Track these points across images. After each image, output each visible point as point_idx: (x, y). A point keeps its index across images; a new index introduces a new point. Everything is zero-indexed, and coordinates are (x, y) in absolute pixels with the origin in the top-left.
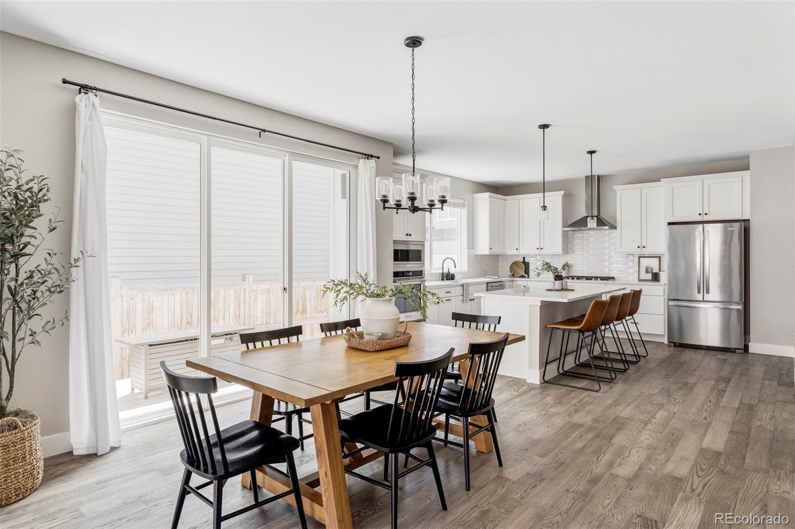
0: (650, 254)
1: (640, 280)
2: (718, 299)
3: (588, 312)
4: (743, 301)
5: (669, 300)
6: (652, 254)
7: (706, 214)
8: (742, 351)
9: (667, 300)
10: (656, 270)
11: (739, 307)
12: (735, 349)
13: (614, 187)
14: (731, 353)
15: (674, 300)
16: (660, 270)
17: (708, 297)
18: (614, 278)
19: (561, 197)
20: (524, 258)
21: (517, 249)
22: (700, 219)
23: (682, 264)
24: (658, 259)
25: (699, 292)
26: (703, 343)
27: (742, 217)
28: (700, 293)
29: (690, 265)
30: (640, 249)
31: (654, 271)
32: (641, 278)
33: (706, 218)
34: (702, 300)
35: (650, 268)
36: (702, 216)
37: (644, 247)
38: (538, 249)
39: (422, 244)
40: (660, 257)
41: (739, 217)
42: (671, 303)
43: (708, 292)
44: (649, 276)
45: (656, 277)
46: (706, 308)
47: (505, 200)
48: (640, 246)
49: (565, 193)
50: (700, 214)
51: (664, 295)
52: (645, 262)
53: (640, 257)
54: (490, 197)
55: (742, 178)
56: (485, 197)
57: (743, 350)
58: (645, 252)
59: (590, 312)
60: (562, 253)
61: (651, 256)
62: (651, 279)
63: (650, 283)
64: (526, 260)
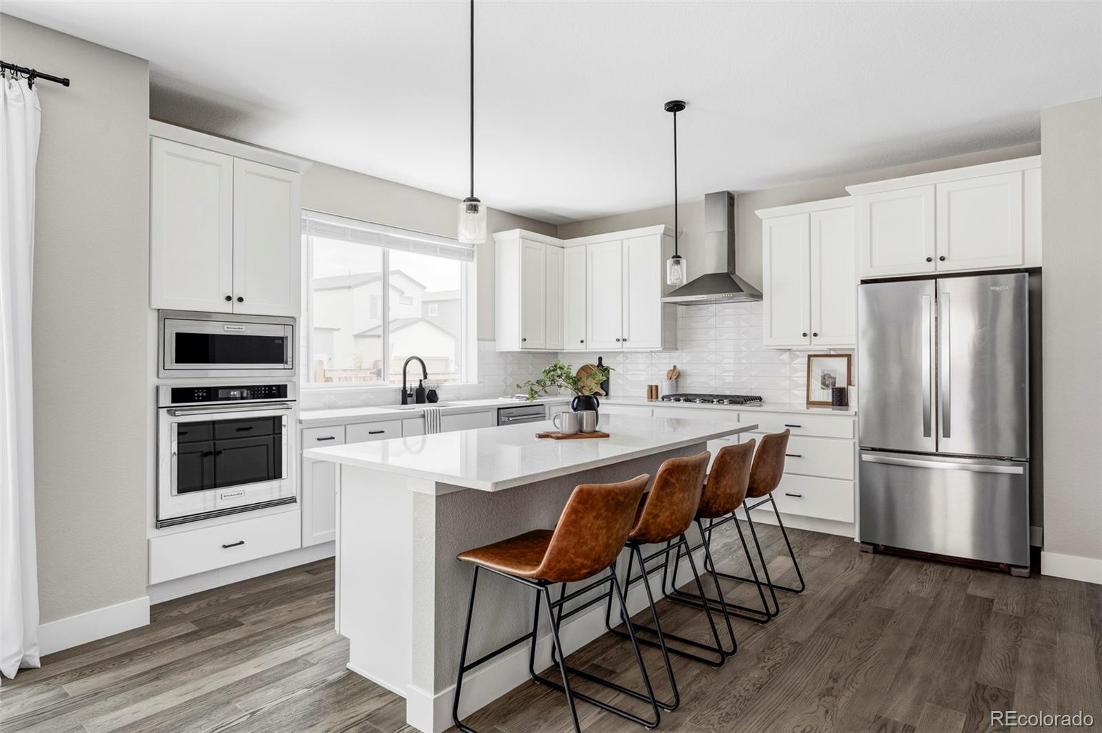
0: (830, 350)
1: (810, 404)
2: (969, 451)
3: (560, 523)
4: (1028, 456)
5: (863, 449)
6: (834, 350)
7: (942, 259)
8: (1026, 572)
9: (858, 448)
10: (841, 383)
11: (1019, 470)
12: (1010, 566)
13: (757, 212)
14: (1000, 576)
15: (873, 449)
16: (849, 383)
17: (946, 446)
18: (760, 399)
19: (659, 236)
20: (600, 359)
21: (582, 342)
22: (929, 269)
23: (895, 371)
24: (845, 359)
25: (927, 433)
26: (937, 549)
27: (1023, 264)
28: (930, 436)
29: (909, 374)
30: (807, 338)
31: (838, 385)
32: (813, 399)
33: (943, 268)
34: (934, 451)
35: (830, 377)
36: (933, 262)
37: (815, 335)
38: (618, 340)
39: (291, 322)
40: (849, 357)
41: (1016, 263)
42: (867, 457)
43: (947, 434)
44: (827, 396)
45: (840, 398)
46: (944, 470)
47: (563, 248)
48: (808, 332)
49: (665, 228)
50: (929, 260)
51: (854, 438)
52: (819, 366)
53: (810, 356)
54: (523, 238)
55: (1023, 173)
56: (513, 238)
57: (1028, 570)
58: (818, 346)
59: (565, 524)
60: (661, 349)
61: (832, 353)
62: (830, 400)
63: (829, 410)
64: (605, 363)
